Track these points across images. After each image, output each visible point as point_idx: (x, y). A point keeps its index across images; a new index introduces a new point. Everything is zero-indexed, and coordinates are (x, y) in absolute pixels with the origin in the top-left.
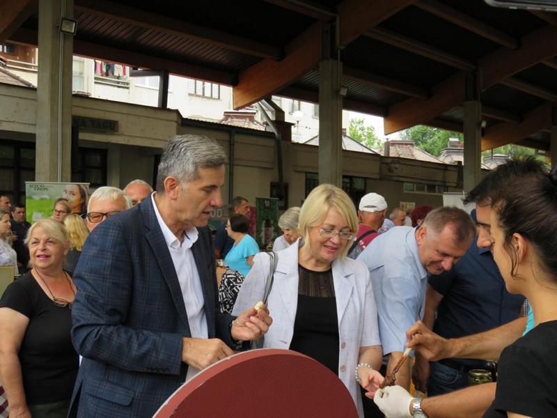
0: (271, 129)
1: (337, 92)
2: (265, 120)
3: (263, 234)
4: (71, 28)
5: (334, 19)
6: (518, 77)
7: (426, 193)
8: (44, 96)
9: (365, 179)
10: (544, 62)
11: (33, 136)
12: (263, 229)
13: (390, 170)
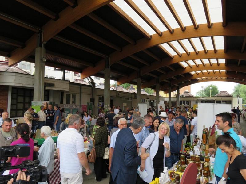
0: (91, 84)
1: (109, 76)
2: (89, 82)
3: (89, 112)
4: (45, 60)
5: (109, 58)
6: (151, 73)
7: (127, 100)
8: (37, 78)
9: (113, 97)
10: (157, 69)
11: (33, 88)
12: (89, 111)
13: (119, 95)
